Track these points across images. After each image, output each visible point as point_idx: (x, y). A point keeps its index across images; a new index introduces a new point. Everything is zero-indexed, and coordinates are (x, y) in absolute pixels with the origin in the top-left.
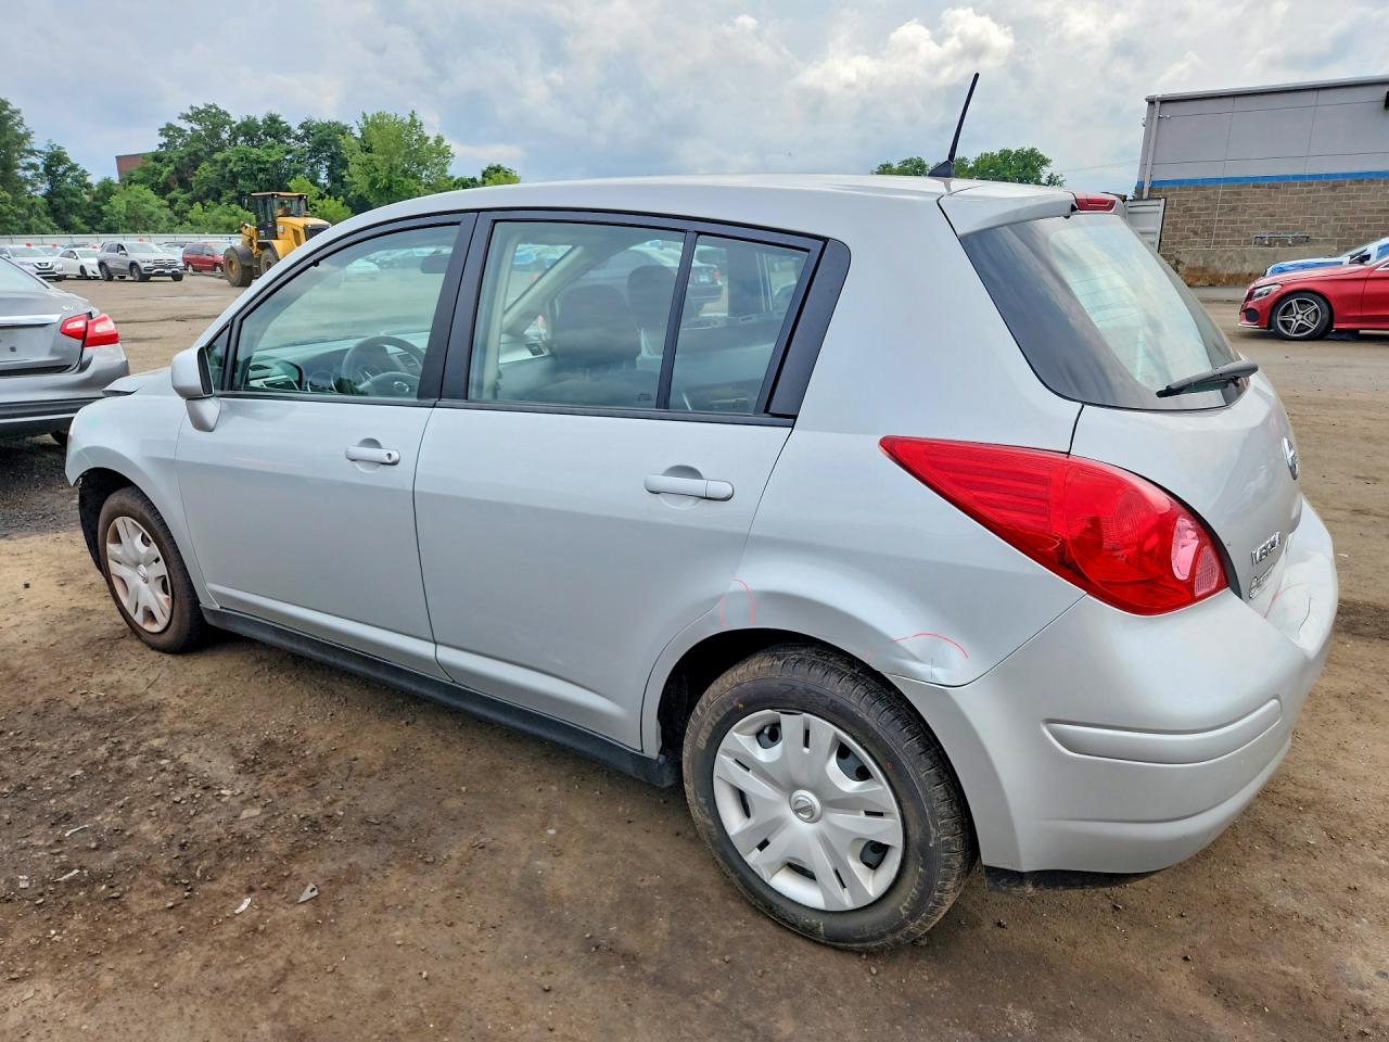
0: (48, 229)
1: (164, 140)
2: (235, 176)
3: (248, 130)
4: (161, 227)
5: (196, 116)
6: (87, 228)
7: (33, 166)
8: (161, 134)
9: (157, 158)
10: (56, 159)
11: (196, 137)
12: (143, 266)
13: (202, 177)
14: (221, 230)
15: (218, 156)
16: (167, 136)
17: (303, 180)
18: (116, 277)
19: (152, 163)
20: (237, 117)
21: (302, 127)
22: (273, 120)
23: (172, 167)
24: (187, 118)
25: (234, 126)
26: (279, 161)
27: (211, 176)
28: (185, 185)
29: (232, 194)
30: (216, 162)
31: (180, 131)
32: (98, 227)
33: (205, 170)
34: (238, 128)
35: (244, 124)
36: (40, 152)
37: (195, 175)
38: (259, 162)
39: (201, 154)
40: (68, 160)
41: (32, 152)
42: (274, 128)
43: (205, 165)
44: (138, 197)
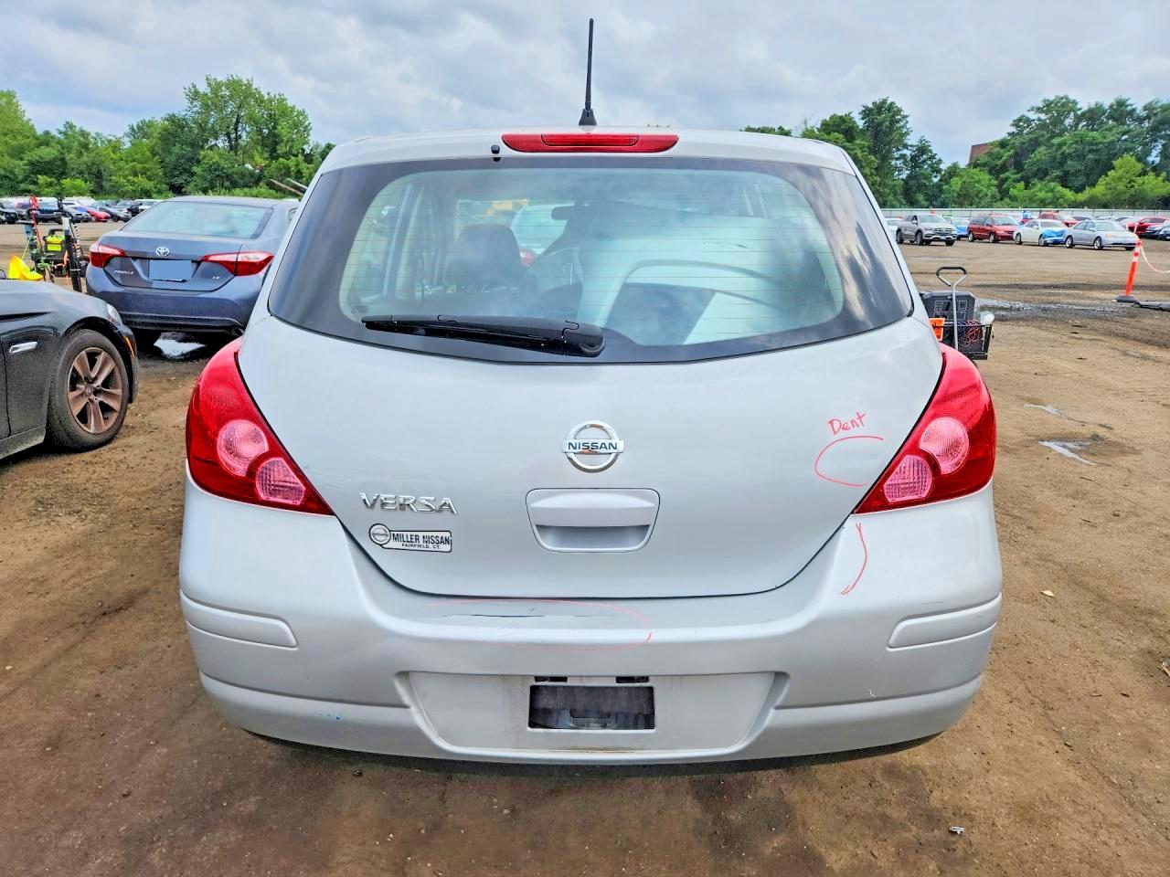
0: (898, 204)
1: (1014, 129)
2: (1065, 157)
3: (1093, 116)
4: (983, 203)
5: (1048, 107)
6: (926, 203)
7: (903, 156)
8: (1013, 125)
9: (1003, 144)
10: (923, 149)
11: (1043, 126)
12: (925, 233)
13: (1035, 160)
14: (1034, 205)
15: (1056, 141)
16: (1018, 126)
17: (1130, 158)
18: (907, 241)
19: (998, 149)
20: (1084, 104)
21: (1145, 108)
22: (1121, 104)
23: (1012, 152)
24: (1039, 110)
25: (1079, 113)
26: (1113, 142)
27: (1044, 158)
28: (1019, 166)
29: (1058, 173)
30: (1053, 145)
31: (1028, 121)
32: (935, 203)
33: (1041, 153)
34: (1083, 114)
35: (1090, 110)
36: (911, 146)
37: (1030, 158)
38: (1092, 144)
39: (1041, 139)
40: (931, 151)
41: (906, 146)
42: (1120, 112)
43: (1042, 149)
44: (972, 178)
